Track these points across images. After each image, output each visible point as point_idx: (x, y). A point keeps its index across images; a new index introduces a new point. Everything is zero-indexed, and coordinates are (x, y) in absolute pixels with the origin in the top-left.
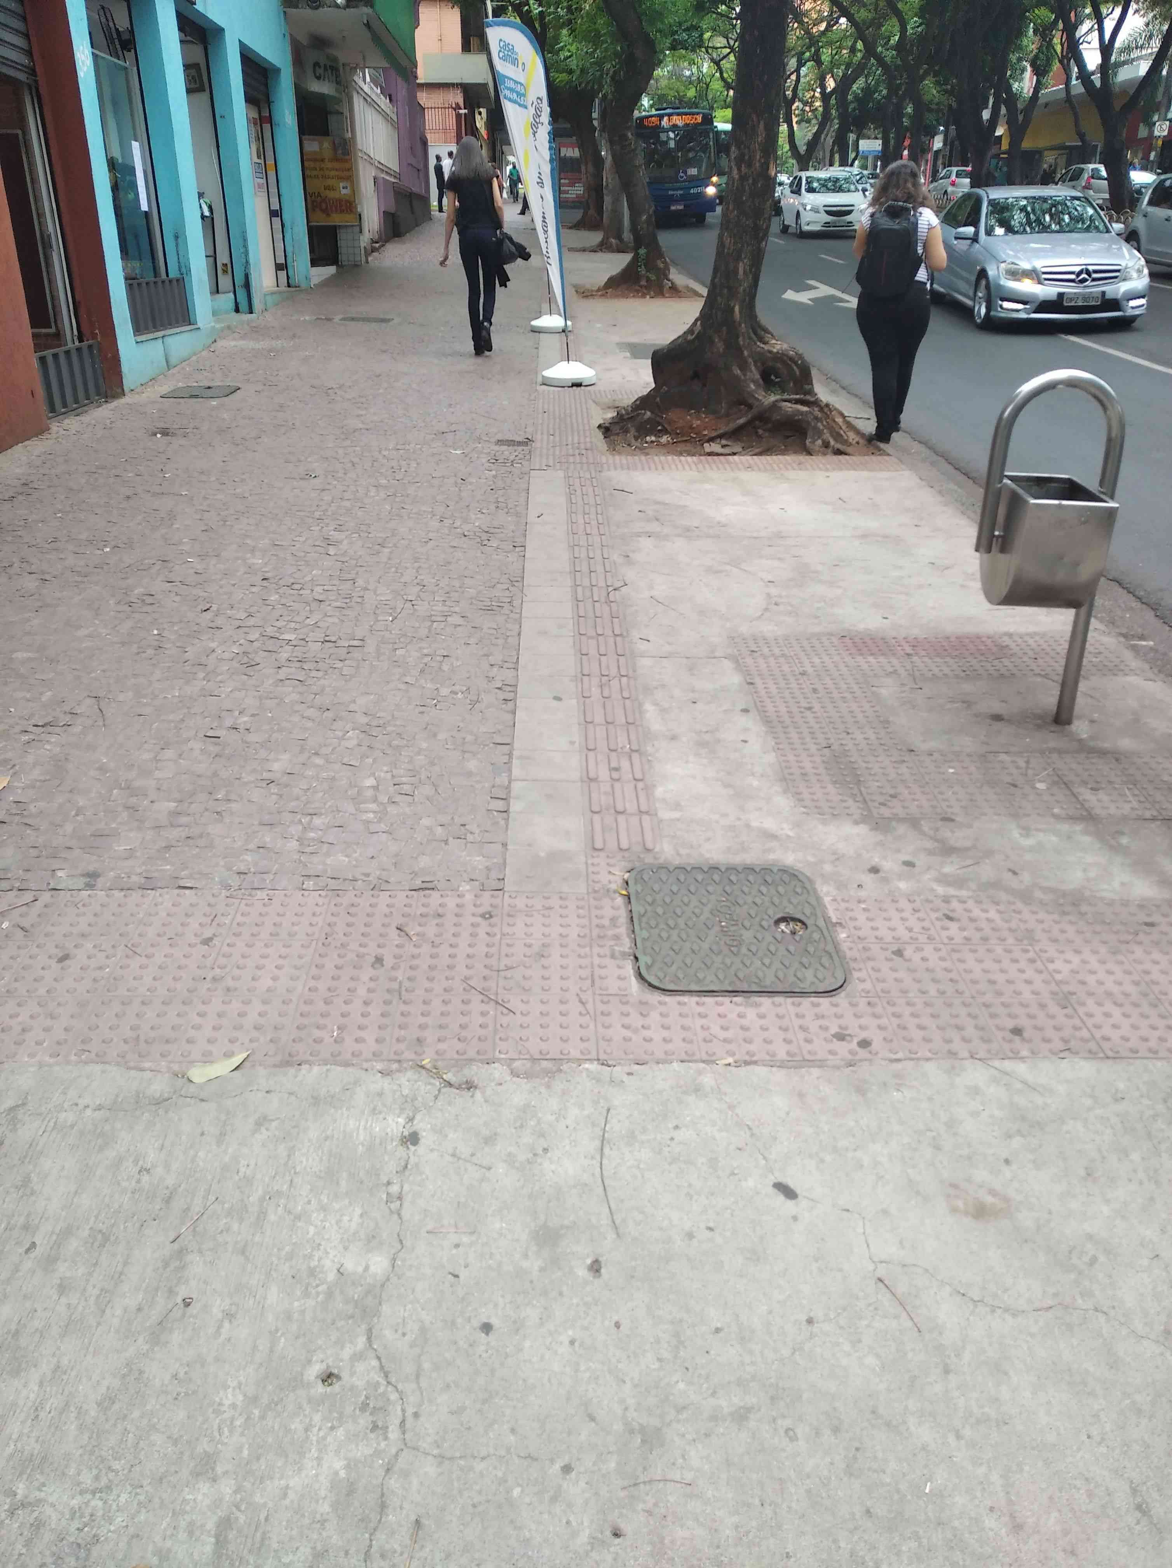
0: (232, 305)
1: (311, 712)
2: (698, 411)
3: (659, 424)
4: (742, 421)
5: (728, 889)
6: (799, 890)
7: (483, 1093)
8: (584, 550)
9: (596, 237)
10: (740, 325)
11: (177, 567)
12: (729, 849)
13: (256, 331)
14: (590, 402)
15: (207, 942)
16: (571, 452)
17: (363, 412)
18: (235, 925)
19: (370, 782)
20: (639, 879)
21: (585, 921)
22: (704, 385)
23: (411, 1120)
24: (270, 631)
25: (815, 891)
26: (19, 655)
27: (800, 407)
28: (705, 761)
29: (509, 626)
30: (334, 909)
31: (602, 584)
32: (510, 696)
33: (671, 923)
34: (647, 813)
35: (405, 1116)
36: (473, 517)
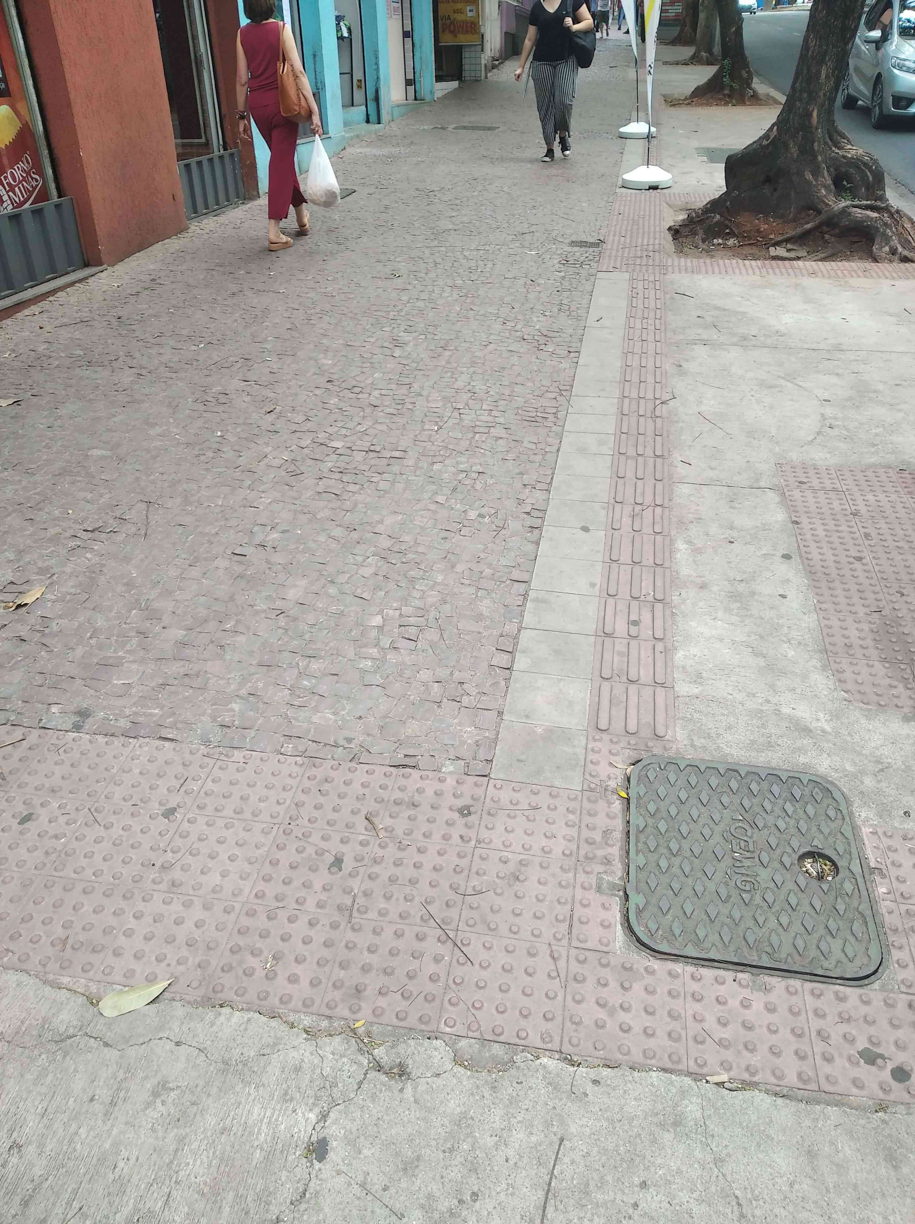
0: (363, 116)
1: (338, 532)
2: (766, 215)
3: (727, 227)
4: (808, 226)
5: (746, 803)
6: (832, 813)
7: (415, 1088)
8: (636, 357)
9: (688, 52)
10: (817, 129)
11: (256, 365)
12: (753, 742)
13: (381, 139)
14: (664, 204)
15: (169, 813)
16: (639, 254)
17: (454, 214)
18: (202, 793)
19: (377, 620)
20: (644, 778)
21: (573, 832)
22: (775, 190)
23: (324, 1117)
24: (322, 437)
25: (851, 814)
26: (96, 452)
27: (869, 213)
28: (735, 619)
29: (550, 440)
30: (307, 784)
31: (650, 396)
32: (537, 523)
33: (674, 846)
34: (662, 685)
35: (317, 1110)
36: (535, 319)
